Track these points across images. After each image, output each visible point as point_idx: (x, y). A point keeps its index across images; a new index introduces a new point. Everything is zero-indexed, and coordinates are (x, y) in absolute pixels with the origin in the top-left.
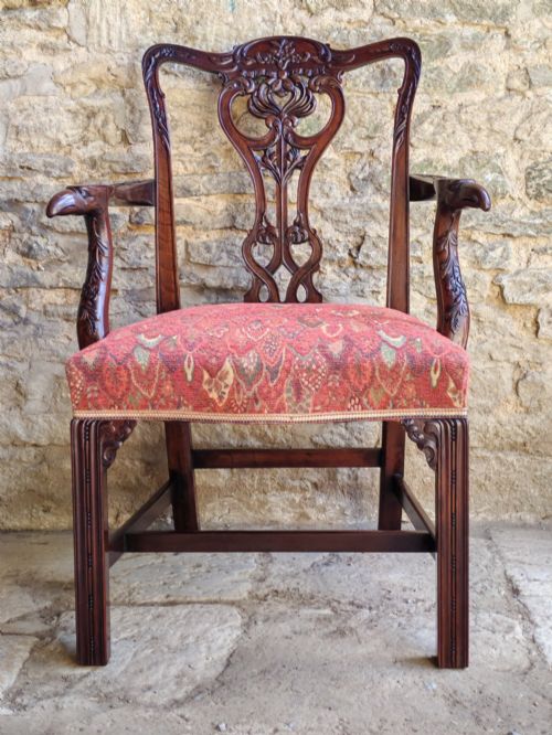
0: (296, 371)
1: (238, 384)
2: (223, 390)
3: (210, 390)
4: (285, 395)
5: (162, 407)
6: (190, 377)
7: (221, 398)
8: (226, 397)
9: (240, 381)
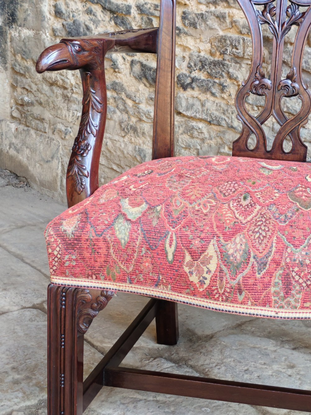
0: (287, 264)
1: (221, 271)
2: (205, 275)
3: (191, 273)
4: (273, 289)
5: (139, 282)
6: (170, 257)
7: (202, 283)
8: (207, 282)
9: (224, 268)
